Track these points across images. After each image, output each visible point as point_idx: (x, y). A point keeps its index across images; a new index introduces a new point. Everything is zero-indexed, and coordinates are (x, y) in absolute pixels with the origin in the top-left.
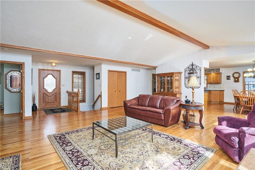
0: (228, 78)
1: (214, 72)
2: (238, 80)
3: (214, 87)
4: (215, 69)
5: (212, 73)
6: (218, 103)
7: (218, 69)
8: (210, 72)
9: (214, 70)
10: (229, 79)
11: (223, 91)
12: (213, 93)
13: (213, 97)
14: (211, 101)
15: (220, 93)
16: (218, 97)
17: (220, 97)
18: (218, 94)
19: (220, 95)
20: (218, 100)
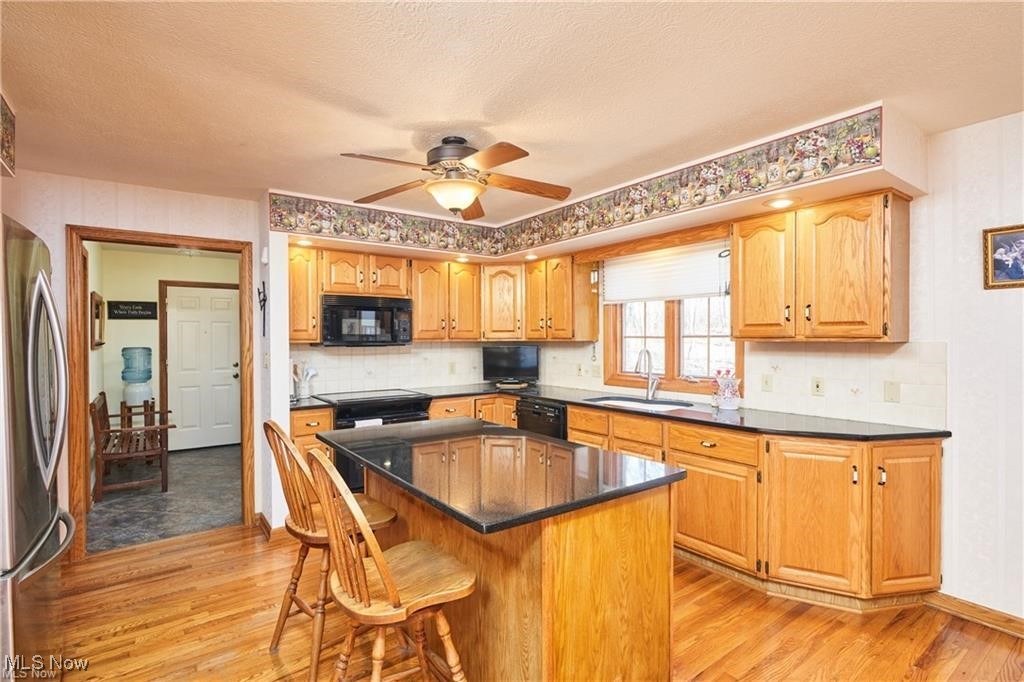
0: (1008, 258)
3: (810, 385)
5: (781, 201)
7: (852, 127)
8: (746, 187)
12: (785, 465)
13: (784, 527)
14: (767, 572)
15: (884, 475)
16: (857, 526)
17: (878, 526)
18: (855, 482)
19: (877, 500)
20: (853, 567)
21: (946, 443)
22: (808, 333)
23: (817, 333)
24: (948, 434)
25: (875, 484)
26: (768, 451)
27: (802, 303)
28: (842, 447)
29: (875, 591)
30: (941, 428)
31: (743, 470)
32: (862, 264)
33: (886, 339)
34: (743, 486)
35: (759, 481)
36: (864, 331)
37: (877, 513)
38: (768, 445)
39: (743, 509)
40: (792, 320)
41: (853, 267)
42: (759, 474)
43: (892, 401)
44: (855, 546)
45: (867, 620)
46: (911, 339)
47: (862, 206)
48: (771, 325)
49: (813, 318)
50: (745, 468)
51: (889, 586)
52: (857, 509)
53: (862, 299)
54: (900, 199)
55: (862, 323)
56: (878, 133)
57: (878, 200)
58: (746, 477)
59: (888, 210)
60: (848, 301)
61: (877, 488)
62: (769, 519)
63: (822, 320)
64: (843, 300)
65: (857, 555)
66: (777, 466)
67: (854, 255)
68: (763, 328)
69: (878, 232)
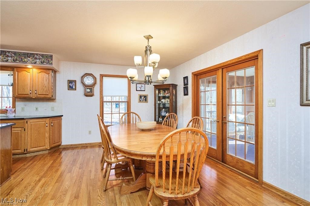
0: (71, 85)
1: (35, 63)
2: (92, 91)
3: (35, 109)
4: (37, 54)
5: (30, 66)
6: (47, 152)
7: (47, 56)
8: (21, 61)
9: (36, 58)
10: (74, 87)
11: (58, 119)
12: (31, 125)
13: (31, 139)
14: (27, 151)
15: (52, 124)
16: (47, 135)
17: (51, 134)
18: (47, 126)
19: (51, 129)
20: (46, 143)
21: (62, 117)
22: (36, 96)
23: (38, 97)
24: (62, 116)
25: (51, 126)
26: (27, 123)
27: (34, 90)
28: (44, 120)
29: (51, 147)
30: (61, 115)
31: (20, 129)
32: (48, 83)
33: (52, 98)
34: (20, 133)
35: (24, 130)
36: (48, 96)
37: (51, 132)
38: (27, 122)
39: (20, 138)
40: (32, 93)
41: (46, 83)
42: (24, 129)
43: (53, 111)
44: (47, 139)
45: (49, 153)
46: (56, 98)
47: (48, 72)
48: (26, 94)
49: (37, 93)
50: (20, 128)
51: (53, 145)
52: (47, 132)
53: (48, 90)
54: (55, 71)
55: (48, 95)
56: (52, 60)
57: (51, 71)
58: (21, 130)
59: (53, 73)
60: (45, 90)
61: (51, 127)
62: (27, 139)
63: (39, 94)
64: (44, 90)
65: (47, 141)
66: (29, 126)
67: (46, 81)
68: (24, 95)
69: (51, 77)
